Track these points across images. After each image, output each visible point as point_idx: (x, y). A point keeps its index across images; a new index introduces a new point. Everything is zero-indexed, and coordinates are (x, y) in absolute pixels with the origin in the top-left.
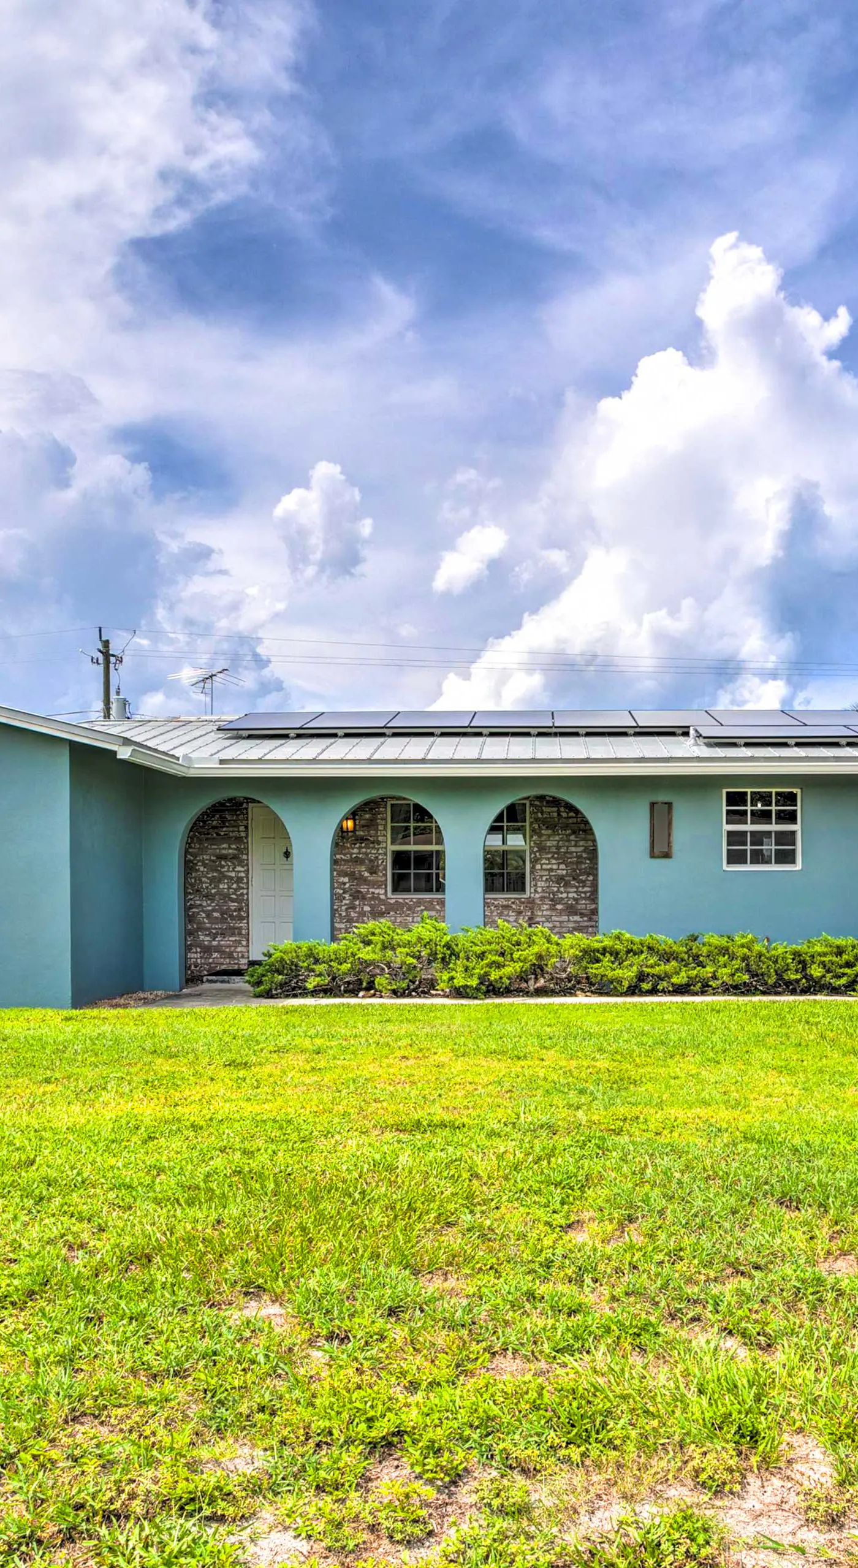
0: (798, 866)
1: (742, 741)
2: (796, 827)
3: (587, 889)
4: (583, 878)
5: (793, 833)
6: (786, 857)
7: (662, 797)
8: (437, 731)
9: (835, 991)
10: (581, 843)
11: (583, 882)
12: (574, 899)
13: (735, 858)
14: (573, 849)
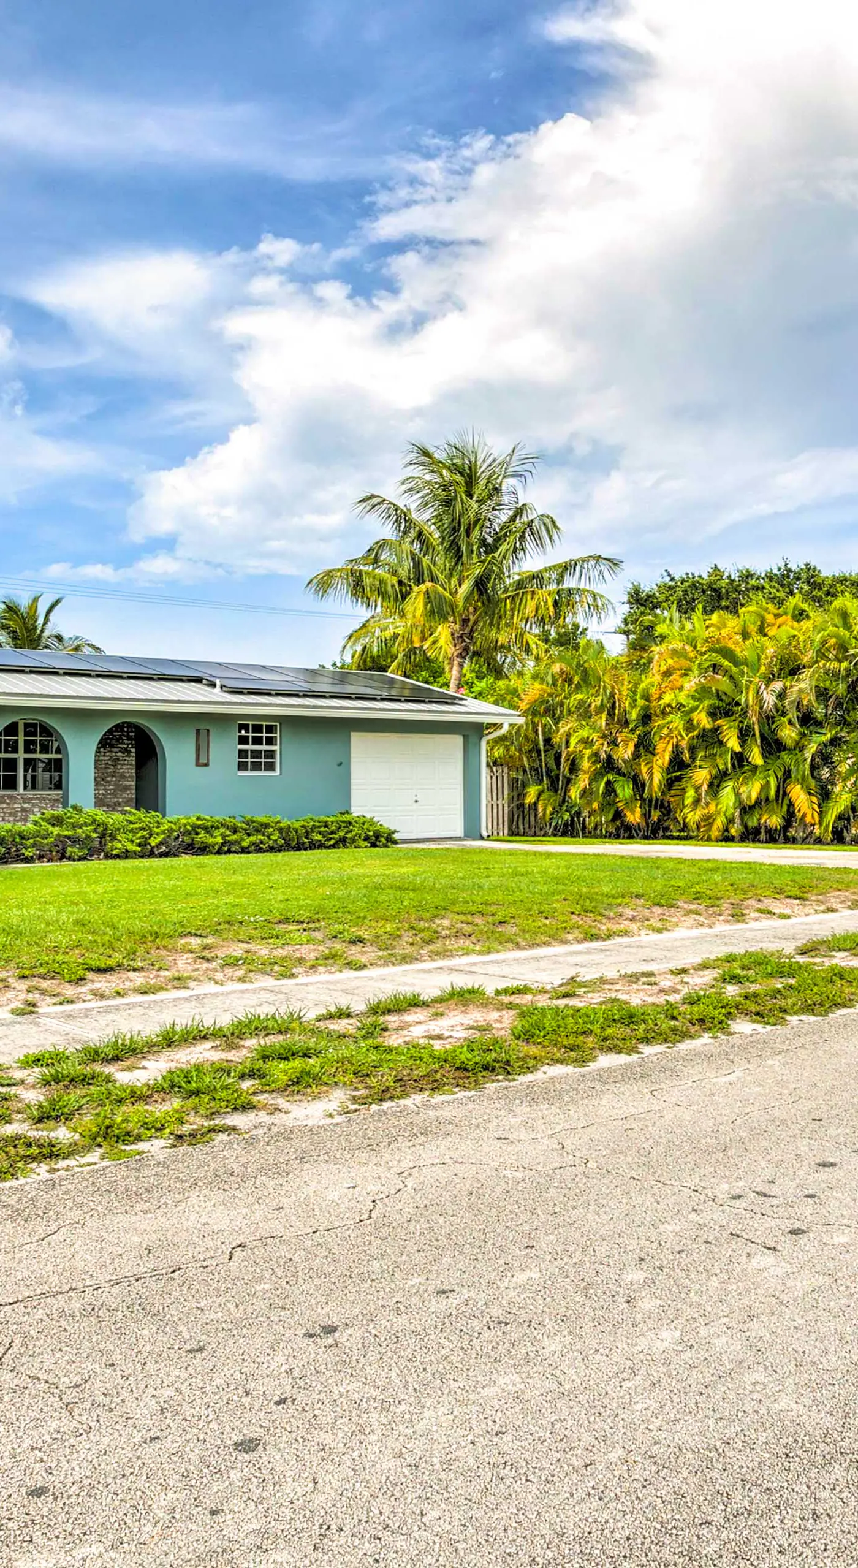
0: (278, 773)
1: (246, 691)
2: (276, 748)
3: (111, 787)
4: (109, 779)
5: (273, 751)
6: (270, 767)
7: (202, 726)
8: (28, 669)
9: (329, 847)
10: (108, 754)
11: (108, 782)
12: (103, 794)
13: (242, 766)
14: (102, 758)
